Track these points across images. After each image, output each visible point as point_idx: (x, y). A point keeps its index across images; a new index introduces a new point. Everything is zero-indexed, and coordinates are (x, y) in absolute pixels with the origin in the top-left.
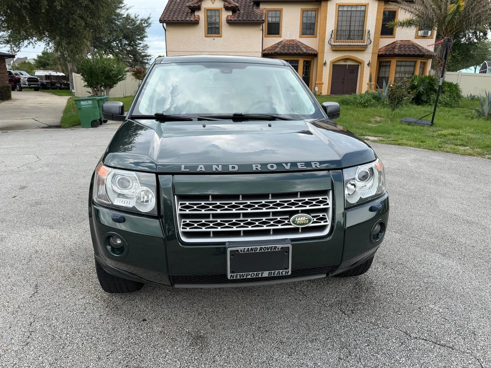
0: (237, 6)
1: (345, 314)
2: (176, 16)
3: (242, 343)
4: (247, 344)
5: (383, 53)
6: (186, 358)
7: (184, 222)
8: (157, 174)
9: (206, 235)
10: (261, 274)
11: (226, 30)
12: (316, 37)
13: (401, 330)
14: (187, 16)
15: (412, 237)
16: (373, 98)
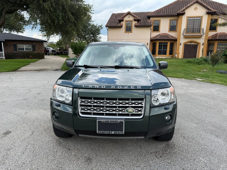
0: (140, 19)
1: (157, 157)
2: (112, 24)
3: (106, 163)
4: (108, 164)
5: (210, 39)
6: (81, 166)
7: (81, 108)
8: (73, 88)
9: (90, 114)
10: (111, 132)
11: (134, 29)
12: (176, 32)
13: (181, 168)
14: (117, 24)
15: (203, 126)
16: (204, 60)
